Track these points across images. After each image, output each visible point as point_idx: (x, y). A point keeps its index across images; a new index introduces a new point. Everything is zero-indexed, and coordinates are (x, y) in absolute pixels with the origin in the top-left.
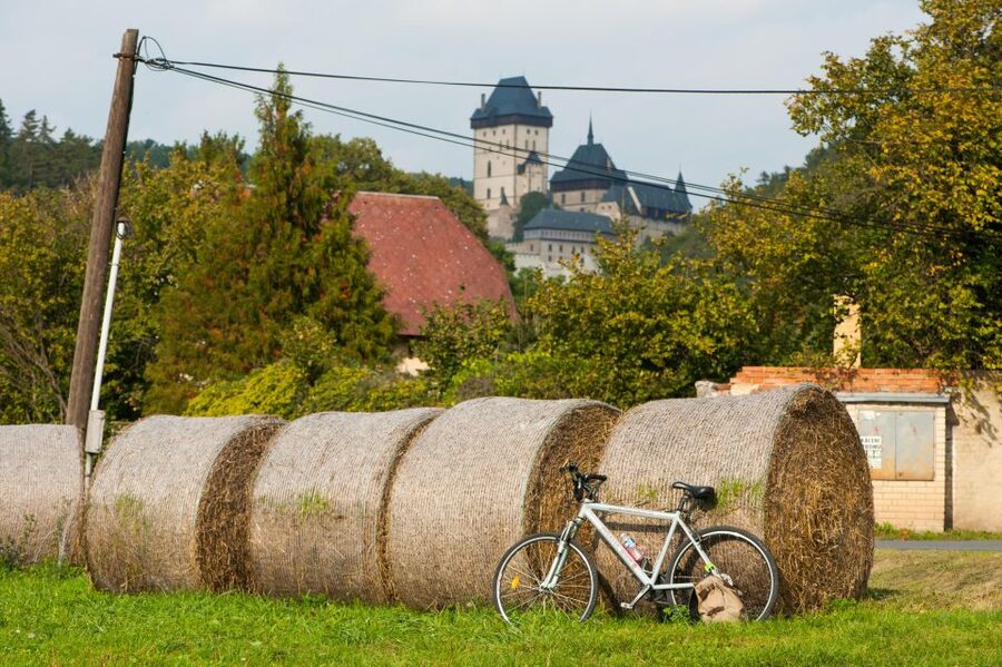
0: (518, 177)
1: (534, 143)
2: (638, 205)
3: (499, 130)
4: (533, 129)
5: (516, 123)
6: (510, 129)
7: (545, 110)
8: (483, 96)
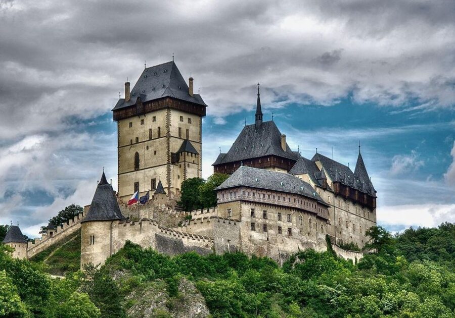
0: (172, 167)
1: (187, 130)
2: (329, 181)
3: (149, 118)
4: (186, 117)
5: (169, 108)
6: (161, 116)
7: (198, 97)
8: (127, 84)
